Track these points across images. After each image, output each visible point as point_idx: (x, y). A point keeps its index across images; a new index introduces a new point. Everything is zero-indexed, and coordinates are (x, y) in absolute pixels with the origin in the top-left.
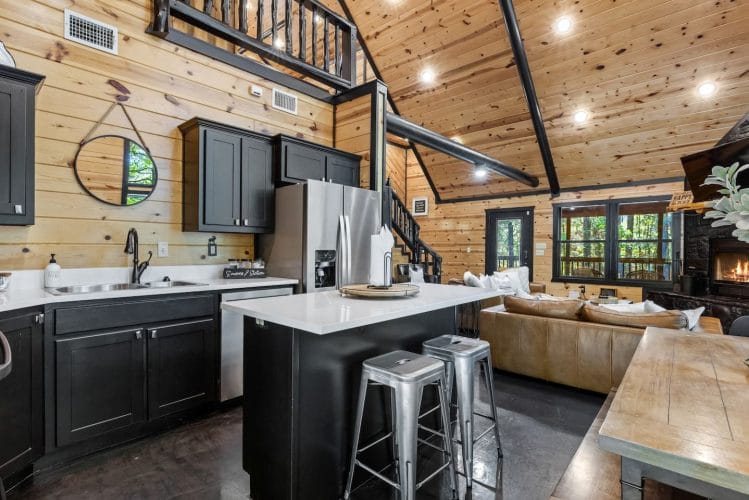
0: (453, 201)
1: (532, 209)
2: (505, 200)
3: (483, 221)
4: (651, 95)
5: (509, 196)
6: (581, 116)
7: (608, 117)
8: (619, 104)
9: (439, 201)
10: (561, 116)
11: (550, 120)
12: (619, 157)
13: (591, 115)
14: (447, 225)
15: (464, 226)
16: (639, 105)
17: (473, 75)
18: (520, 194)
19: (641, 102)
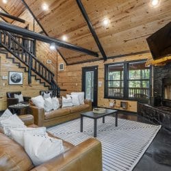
0: (72, 64)
1: (97, 67)
2: (88, 63)
3: (81, 73)
4: (132, 8)
5: (90, 61)
6: (106, 22)
7: (116, 22)
8: (119, 14)
9: (67, 64)
10: (98, 22)
11: (95, 25)
12: (126, 41)
13: (110, 21)
14: (69, 74)
15: (75, 74)
16: (128, 14)
17: (60, 5)
18: (93, 61)
19: (128, 12)
